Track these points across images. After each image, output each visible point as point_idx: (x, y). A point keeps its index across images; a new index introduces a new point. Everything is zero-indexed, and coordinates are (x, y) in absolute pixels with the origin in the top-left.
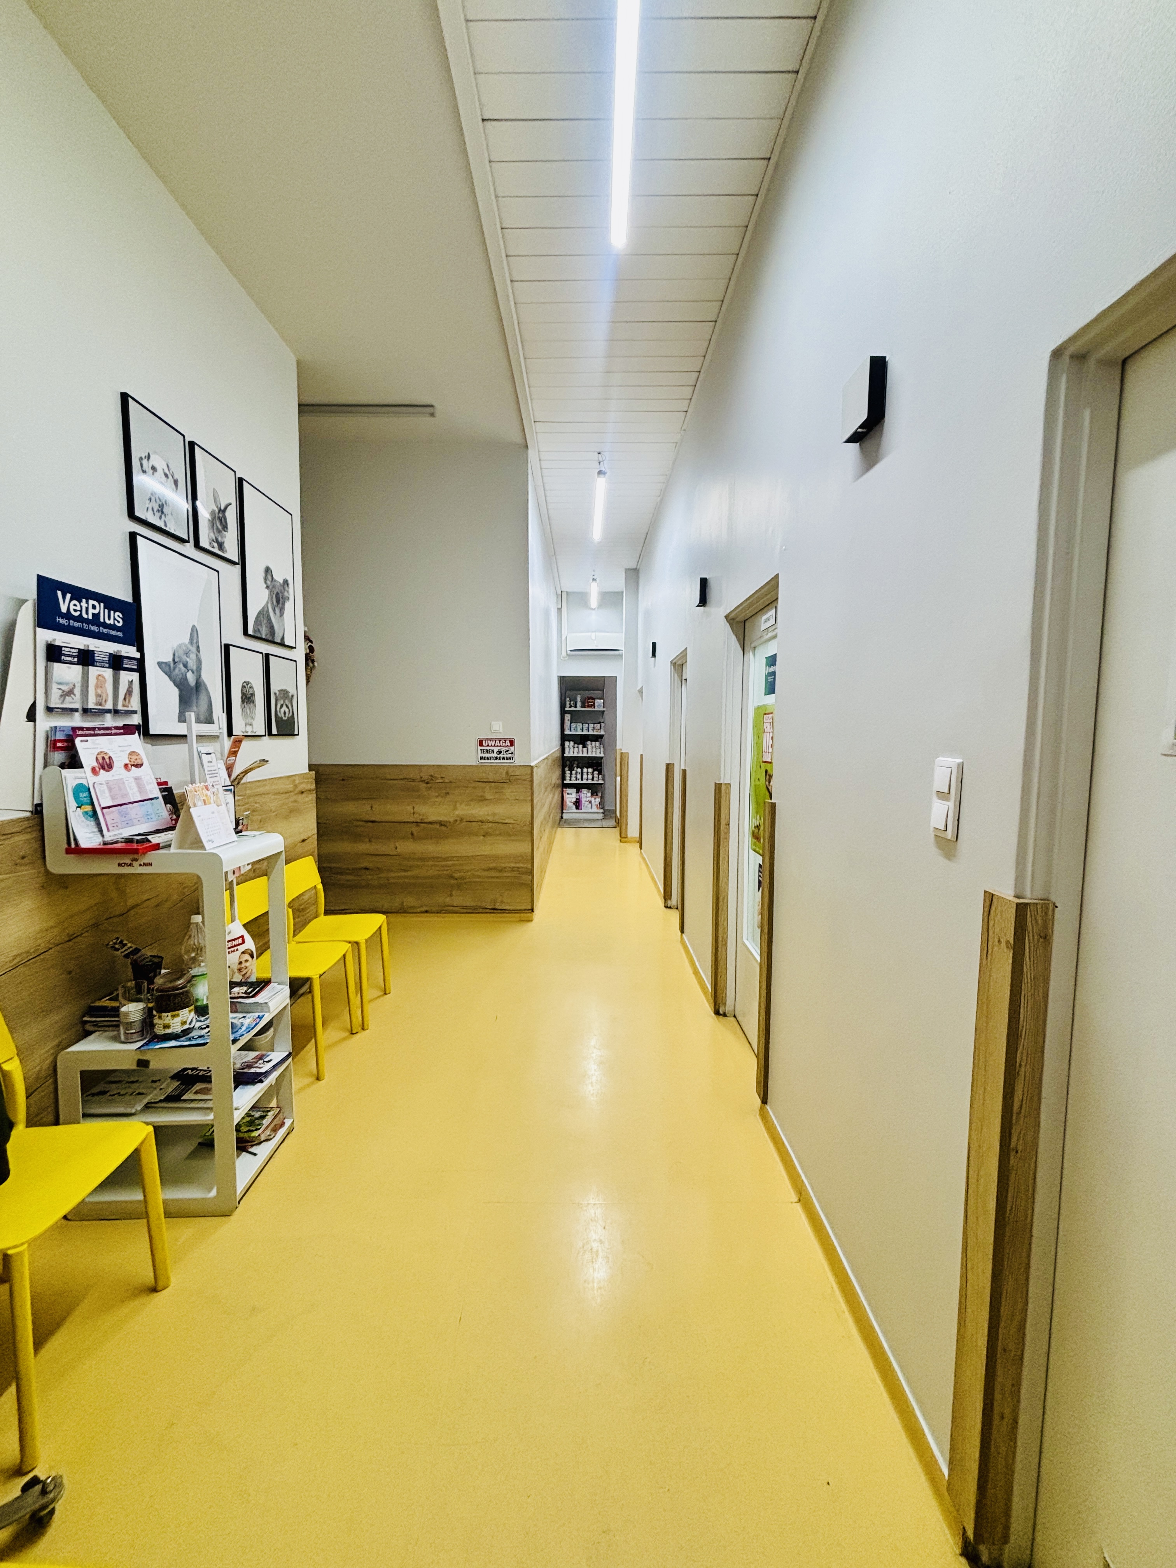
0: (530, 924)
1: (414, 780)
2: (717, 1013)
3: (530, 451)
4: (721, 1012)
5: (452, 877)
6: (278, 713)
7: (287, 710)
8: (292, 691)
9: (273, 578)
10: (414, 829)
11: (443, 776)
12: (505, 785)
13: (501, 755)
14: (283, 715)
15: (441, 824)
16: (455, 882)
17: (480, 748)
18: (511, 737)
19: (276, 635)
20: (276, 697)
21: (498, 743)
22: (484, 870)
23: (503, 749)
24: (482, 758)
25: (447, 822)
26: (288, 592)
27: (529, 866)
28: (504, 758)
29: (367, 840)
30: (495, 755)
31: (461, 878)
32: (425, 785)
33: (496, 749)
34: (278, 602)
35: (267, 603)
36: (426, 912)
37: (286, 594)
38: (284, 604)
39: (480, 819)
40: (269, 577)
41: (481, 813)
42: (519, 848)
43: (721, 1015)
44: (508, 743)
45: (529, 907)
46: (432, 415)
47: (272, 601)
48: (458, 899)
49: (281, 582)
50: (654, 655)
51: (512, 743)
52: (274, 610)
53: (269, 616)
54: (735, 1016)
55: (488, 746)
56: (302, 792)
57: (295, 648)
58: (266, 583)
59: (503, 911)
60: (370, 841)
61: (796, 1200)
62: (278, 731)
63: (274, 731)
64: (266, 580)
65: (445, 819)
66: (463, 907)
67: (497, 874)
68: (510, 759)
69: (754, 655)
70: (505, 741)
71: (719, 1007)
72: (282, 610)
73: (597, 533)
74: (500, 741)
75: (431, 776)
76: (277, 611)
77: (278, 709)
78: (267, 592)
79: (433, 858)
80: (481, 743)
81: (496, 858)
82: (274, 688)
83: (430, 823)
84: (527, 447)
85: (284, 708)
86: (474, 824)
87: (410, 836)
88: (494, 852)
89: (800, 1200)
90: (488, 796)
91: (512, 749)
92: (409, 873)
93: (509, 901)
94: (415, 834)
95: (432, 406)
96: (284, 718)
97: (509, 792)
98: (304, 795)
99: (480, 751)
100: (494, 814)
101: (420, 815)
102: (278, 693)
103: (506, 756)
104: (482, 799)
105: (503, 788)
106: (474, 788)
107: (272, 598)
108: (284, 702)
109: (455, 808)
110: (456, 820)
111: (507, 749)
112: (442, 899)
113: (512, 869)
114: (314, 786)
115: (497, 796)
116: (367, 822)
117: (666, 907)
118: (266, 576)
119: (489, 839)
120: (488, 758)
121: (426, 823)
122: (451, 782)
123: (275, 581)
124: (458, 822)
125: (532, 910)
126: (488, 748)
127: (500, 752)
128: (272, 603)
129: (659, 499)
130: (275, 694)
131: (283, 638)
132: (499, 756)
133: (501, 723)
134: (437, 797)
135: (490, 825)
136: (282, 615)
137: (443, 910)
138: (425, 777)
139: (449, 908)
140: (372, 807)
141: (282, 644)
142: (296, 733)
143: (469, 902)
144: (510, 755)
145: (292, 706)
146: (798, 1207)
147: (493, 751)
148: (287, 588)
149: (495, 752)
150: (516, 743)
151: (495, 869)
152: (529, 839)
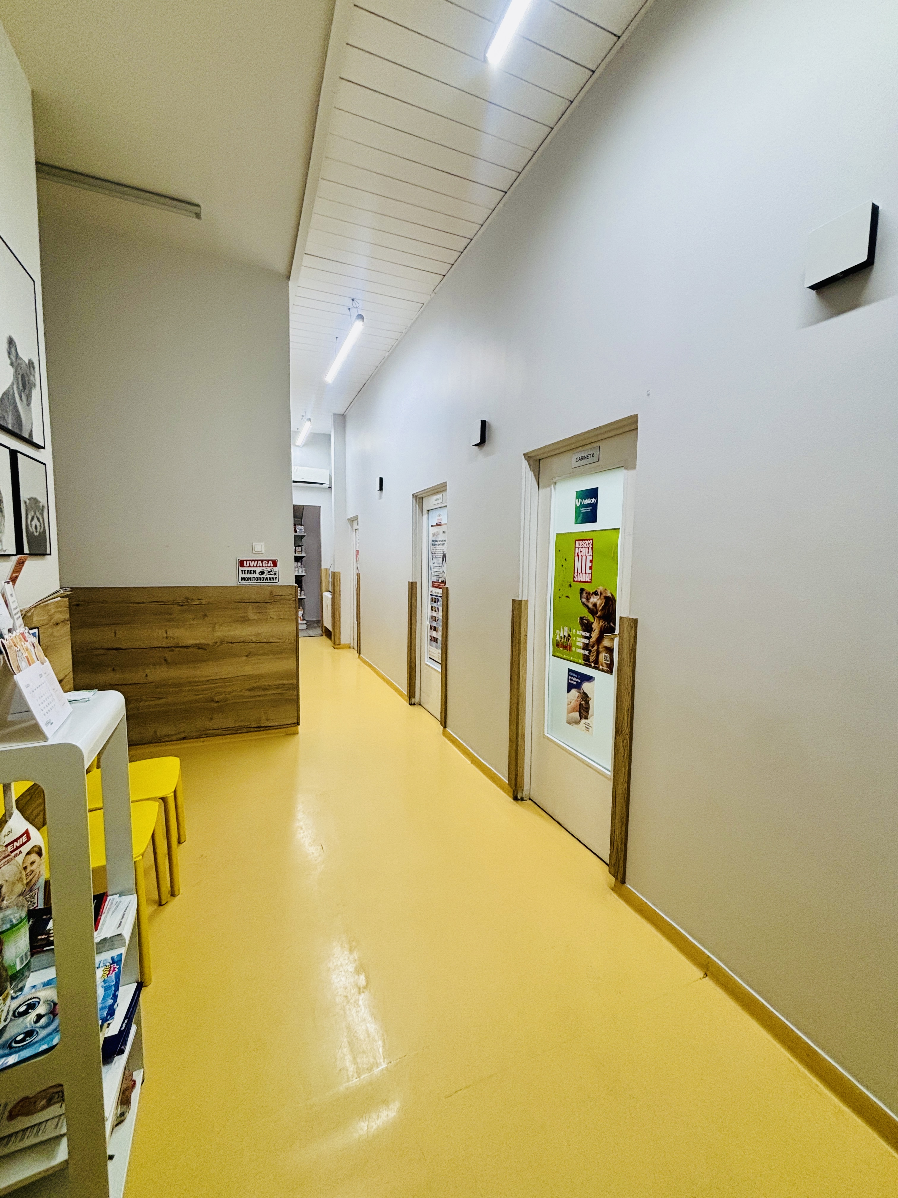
0: (296, 736)
1: (165, 603)
2: (515, 798)
3: (290, 282)
4: (519, 797)
5: (212, 700)
6: (29, 526)
7: (38, 524)
8: (43, 501)
9: (17, 355)
10: (168, 655)
11: (200, 597)
12: (268, 605)
13: (263, 576)
14: (34, 530)
15: (199, 647)
16: (216, 705)
17: (241, 569)
18: (273, 558)
19: (24, 427)
20: (26, 506)
21: (260, 563)
22: (250, 690)
23: (266, 570)
24: (243, 579)
25: (205, 645)
26: (34, 376)
27: (295, 682)
28: (266, 579)
29: (110, 669)
30: (257, 575)
31: (225, 700)
32: (180, 608)
33: (258, 570)
34: (24, 387)
35: (12, 384)
36: (184, 738)
37: (32, 378)
38: (30, 391)
39: (242, 639)
40: (13, 350)
41: (244, 633)
42: (283, 665)
43: (519, 800)
44: (271, 564)
45: (295, 721)
46: (198, 216)
47: (18, 383)
48: (220, 722)
49: (27, 362)
50: (381, 488)
51: (275, 564)
52: (21, 397)
53: (15, 402)
54: (530, 799)
55: (250, 566)
56: (57, 624)
57: (44, 448)
58: (9, 357)
59: (269, 728)
60: (113, 670)
61: (701, 974)
62: (29, 550)
63: (26, 550)
64: (9, 353)
65: (203, 641)
66: (226, 729)
67: (263, 693)
68: (273, 579)
69: (555, 488)
70: (268, 561)
71: (517, 793)
72: (29, 397)
73: (330, 377)
74: (262, 562)
75: (187, 598)
76: (24, 398)
77: (29, 522)
78: (11, 370)
79: (190, 682)
80: (242, 563)
81: (261, 677)
82: (24, 495)
83: (186, 647)
84: (288, 278)
85: (35, 521)
86: (234, 645)
87: (163, 661)
88: (259, 672)
89: (706, 975)
90: (251, 615)
91: (275, 569)
92: (162, 701)
93: (275, 717)
94: (169, 659)
95: (198, 205)
96: (36, 534)
97: (272, 611)
98: (59, 627)
99: (240, 572)
100: (258, 634)
101: (174, 639)
102: (28, 502)
103: (268, 576)
104: (245, 620)
105: (266, 608)
106: (235, 609)
107: (18, 379)
108: (35, 513)
109: (214, 629)
110: (217, 642)
111: (269, 569)
112: (202, 723)
113: (278, 687)
114: (67, 616)
115: (261, 616)
116: (108, 649)
117: (411, 704)
118: (10, 348)
119: (253, 659)
120: (250, 579)
121: (181, 647)
122: (209, 603)
123: (20, 359)
124: (218, 644)
125: (298, 724)
126: (250, 569)
127: (263, 573)
128: (18, 388)
129: (388, 354)
130: (25, 502)
131: (31, 435)
132: (261, 576)
133: (263, 544)
134: (193, 619)
135: (254, 645)
136: (29, 404)
137: (204, 734)
138: (179, 600)
139: (210, 732)
140: (115, 633)
141: (29, 442)
142: (48, 552)
143: (230, 723)
144: (273, 576)
145: (43, 521)
146: (708, 983)
147: (255, 572)
148: (32, 372)
149: (257, 572)
150: (280, 564)
151: (258, 688)
152: (294, 656)
